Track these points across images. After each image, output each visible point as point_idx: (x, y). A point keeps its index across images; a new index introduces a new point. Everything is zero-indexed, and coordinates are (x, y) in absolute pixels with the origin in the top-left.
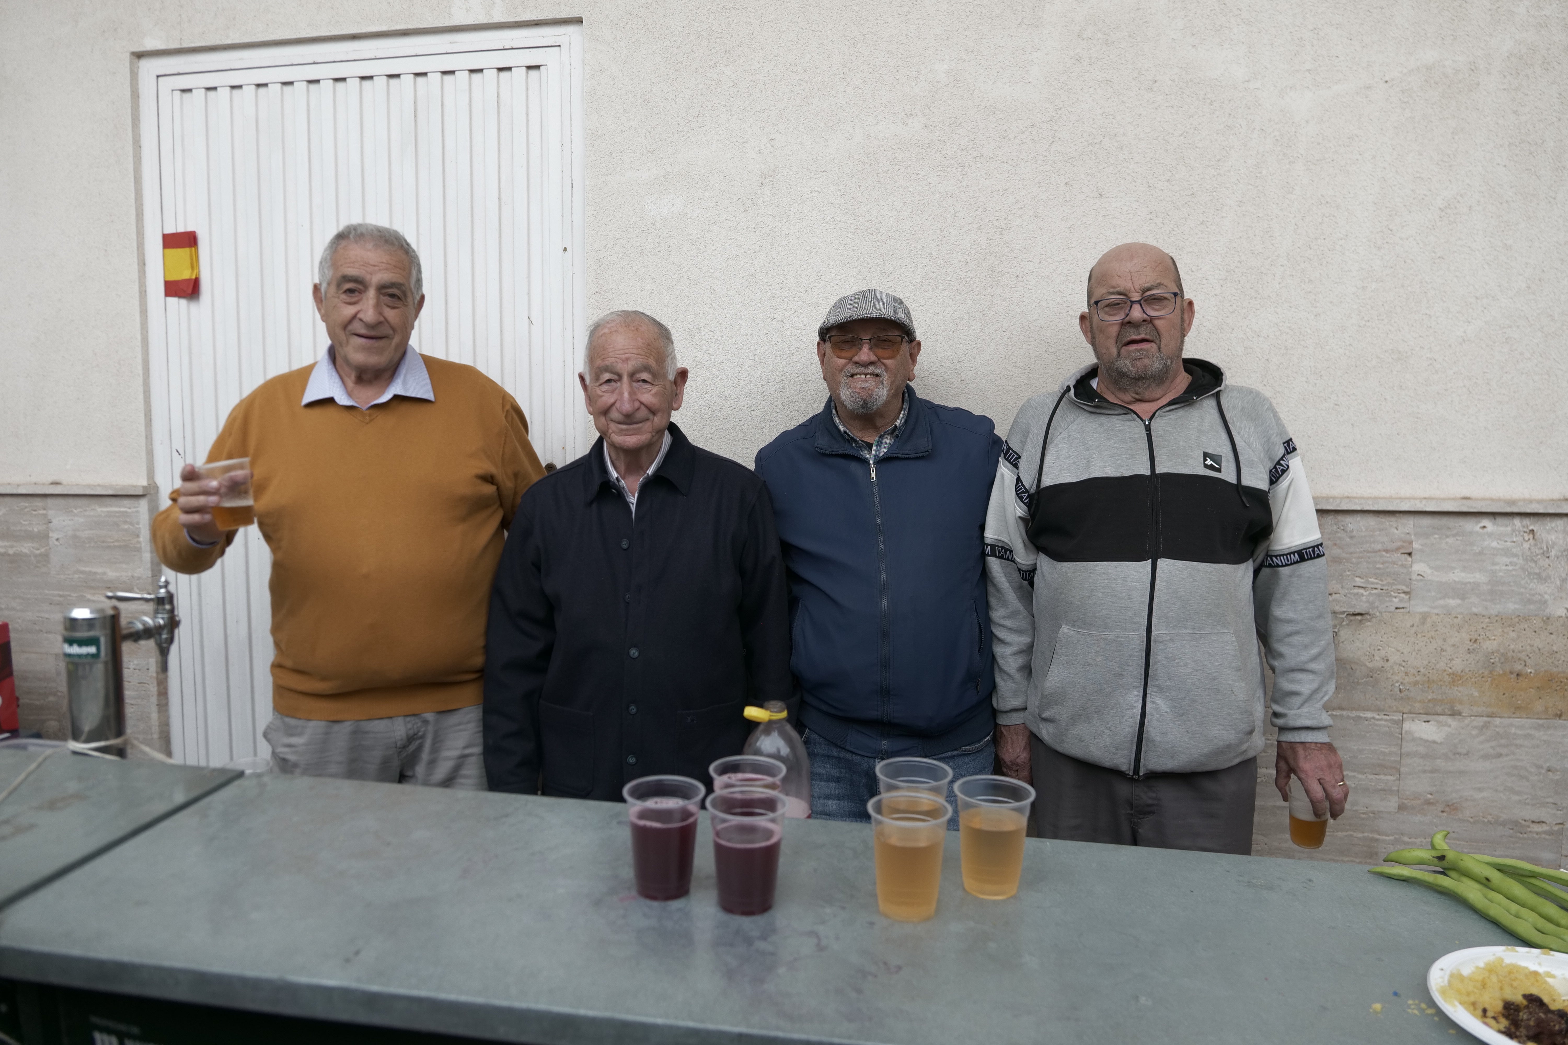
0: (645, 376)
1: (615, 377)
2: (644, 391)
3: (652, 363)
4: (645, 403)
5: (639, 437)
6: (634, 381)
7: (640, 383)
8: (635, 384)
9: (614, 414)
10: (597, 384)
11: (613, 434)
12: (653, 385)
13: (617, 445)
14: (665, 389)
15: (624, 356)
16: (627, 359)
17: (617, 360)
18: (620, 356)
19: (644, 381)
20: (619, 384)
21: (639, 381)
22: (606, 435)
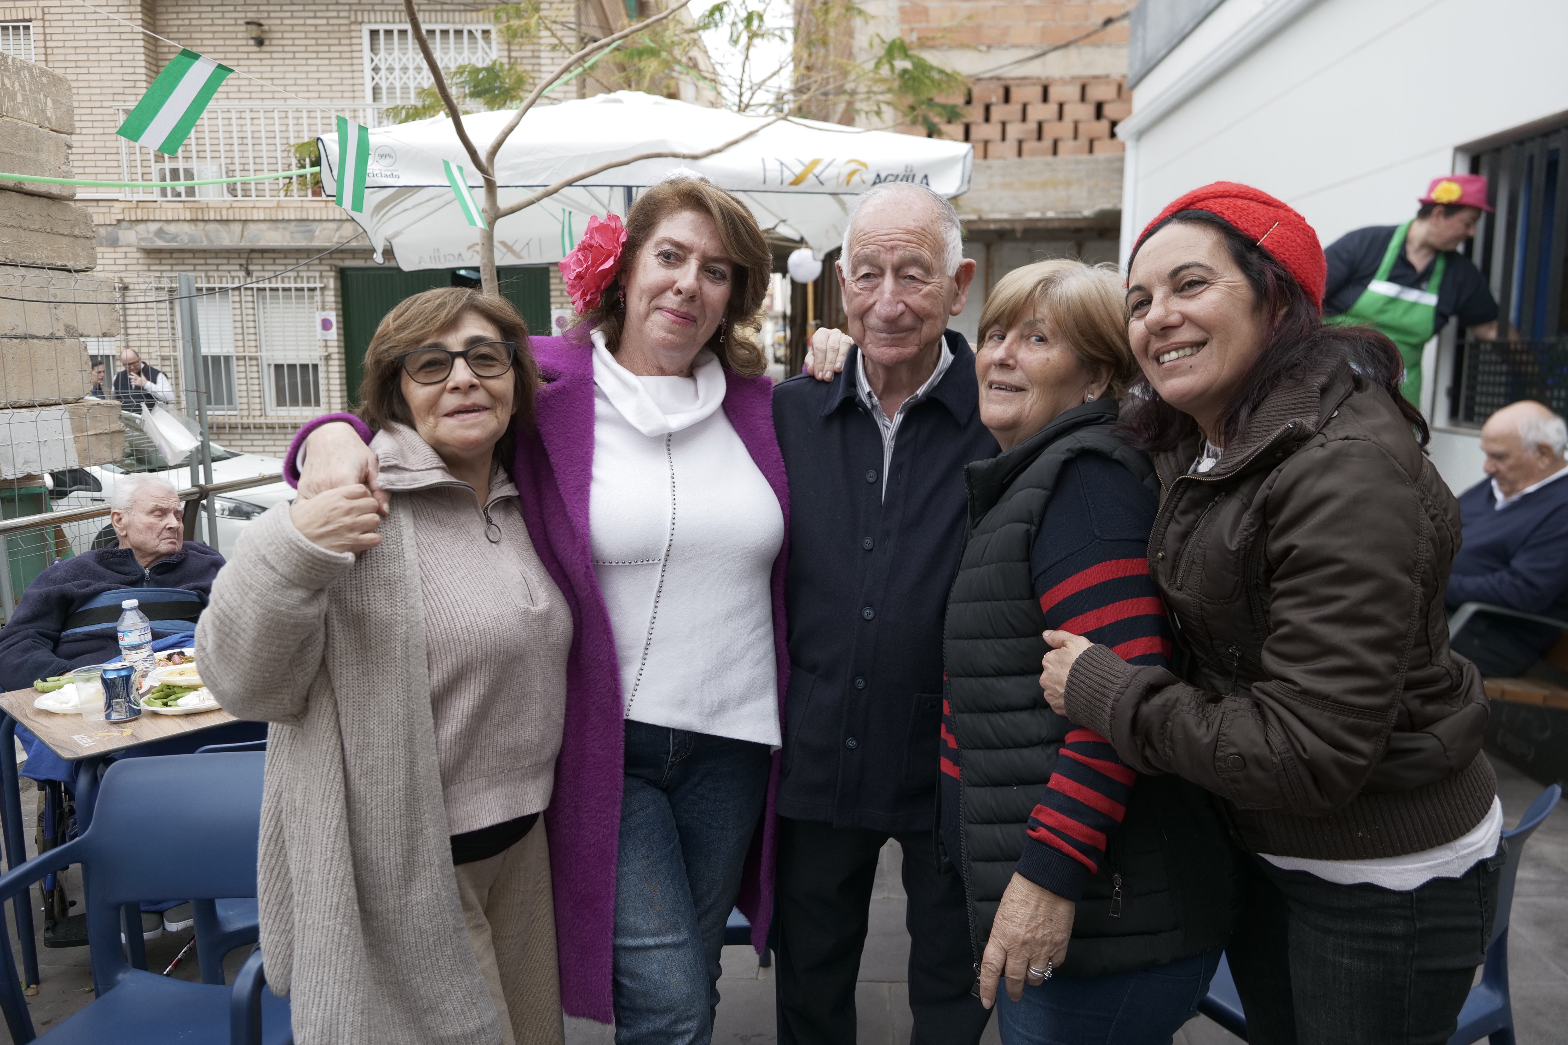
0: (913, 271)
1: (876, 271)
2: (913, 290)
3: (925, 254)
4: (912, 305)
5: (901, 350)
6: (900, 277)
7: (907, 280)
8: (902, 282)
9: (873, 320)
10: (854, 279)
11: (870, 346)
12: (924, 282)
13: (875, 359)
14: (941, 288)
15: (889, 244)
16: (892, 248)
17: (880, 248)
18: (885, 243)
19: (912, 278)
20: (880, 280)
21: (905, 277)
22: (862, 344)
